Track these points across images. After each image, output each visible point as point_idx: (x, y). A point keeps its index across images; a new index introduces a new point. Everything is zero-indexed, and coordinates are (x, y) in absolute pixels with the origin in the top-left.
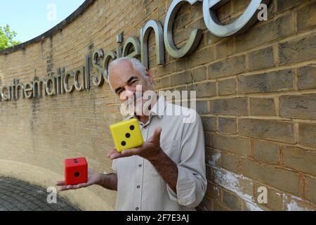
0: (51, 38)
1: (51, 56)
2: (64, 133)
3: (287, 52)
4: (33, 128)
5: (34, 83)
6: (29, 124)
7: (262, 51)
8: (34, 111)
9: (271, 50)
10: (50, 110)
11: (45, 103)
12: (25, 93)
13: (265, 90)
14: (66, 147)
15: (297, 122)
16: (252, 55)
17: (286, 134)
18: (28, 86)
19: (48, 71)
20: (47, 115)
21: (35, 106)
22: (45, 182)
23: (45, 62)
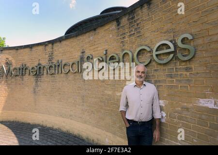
0: (53, 44)
1: (52, 54)
2: (60, 94)
3: (177, 70)
4: (35, 92)
5: (38, 67)
6: (32, 89)
7: (171, 69)
8: (36, 82)
9: (173, 69)
10: (49, 82)
11: (45, 78)
12: (31, 72)
13: (172, 78)
14: (61, 101)
15: (179, 85)
16: (168, 69)
17: (177, 88)
18: (33, 68)
19: (49, 61)
20: (46, 85)
21: (37, 80)
22: (43, 122)
23: (47, 56)
